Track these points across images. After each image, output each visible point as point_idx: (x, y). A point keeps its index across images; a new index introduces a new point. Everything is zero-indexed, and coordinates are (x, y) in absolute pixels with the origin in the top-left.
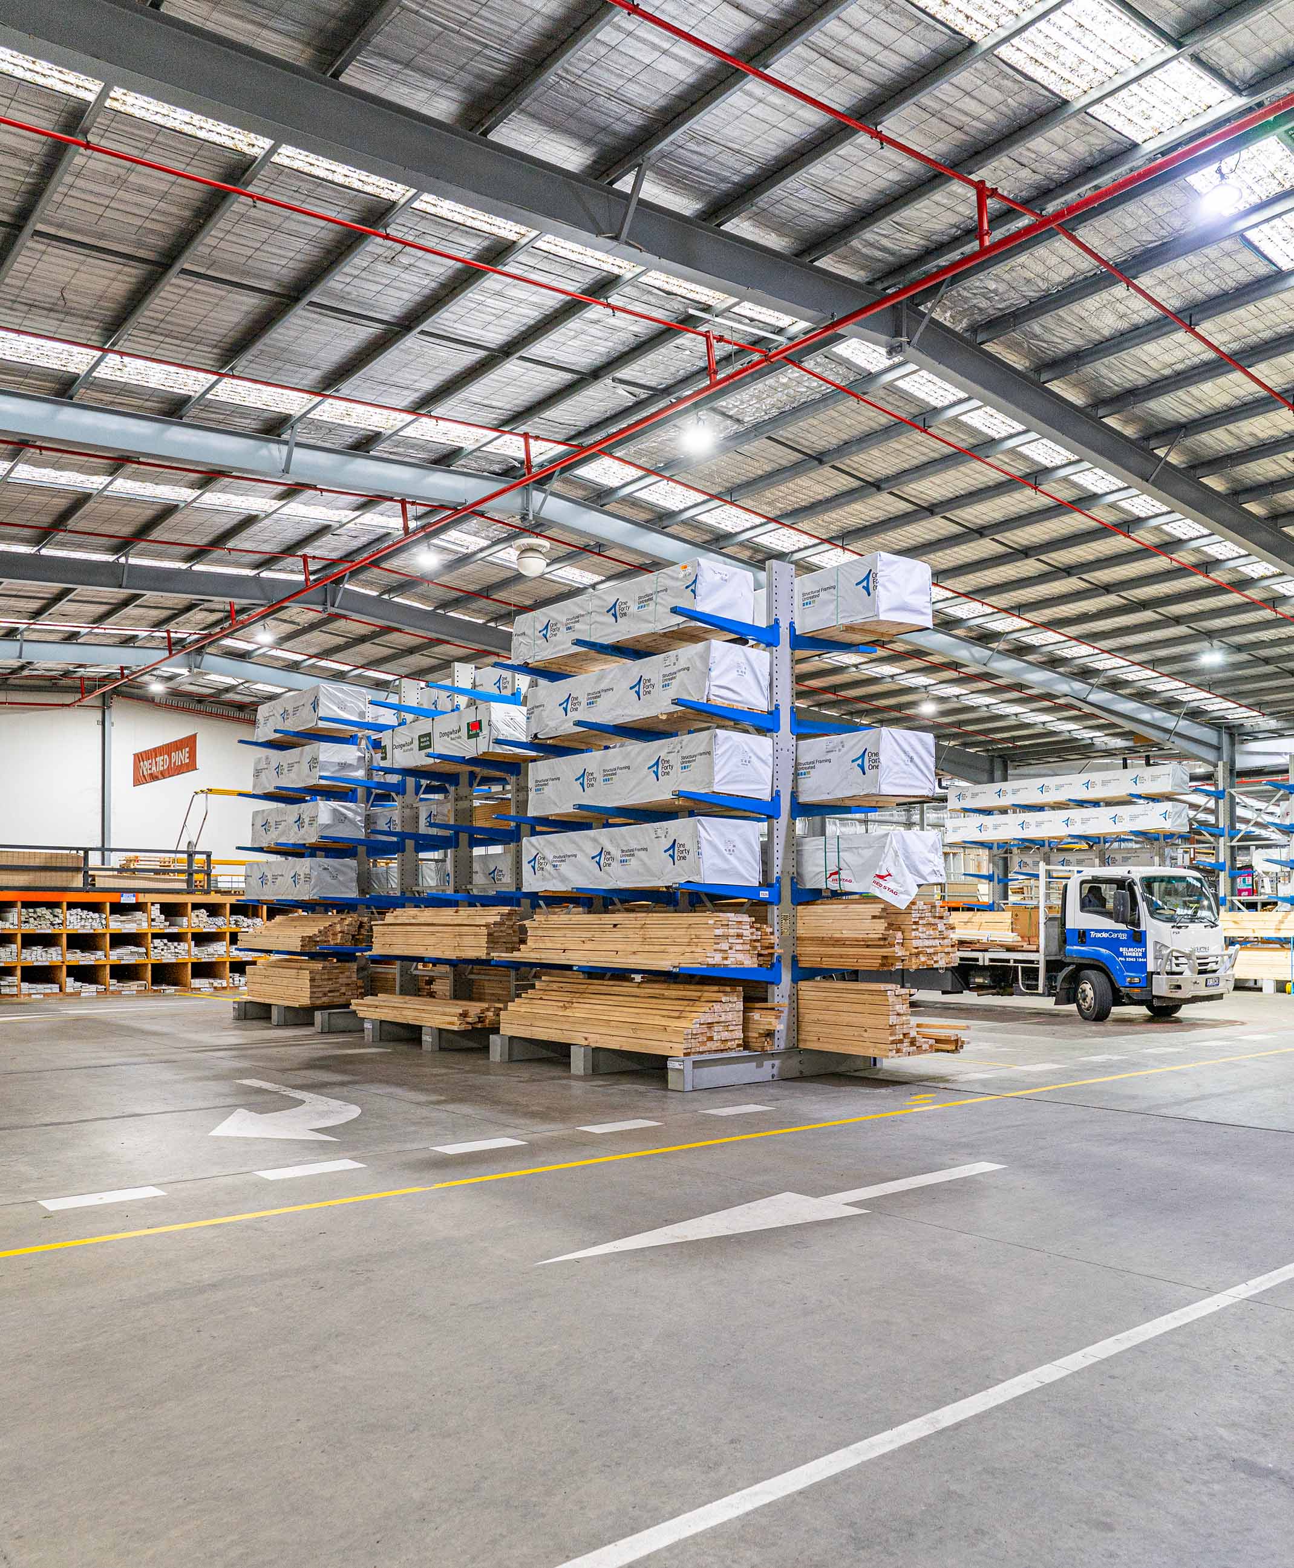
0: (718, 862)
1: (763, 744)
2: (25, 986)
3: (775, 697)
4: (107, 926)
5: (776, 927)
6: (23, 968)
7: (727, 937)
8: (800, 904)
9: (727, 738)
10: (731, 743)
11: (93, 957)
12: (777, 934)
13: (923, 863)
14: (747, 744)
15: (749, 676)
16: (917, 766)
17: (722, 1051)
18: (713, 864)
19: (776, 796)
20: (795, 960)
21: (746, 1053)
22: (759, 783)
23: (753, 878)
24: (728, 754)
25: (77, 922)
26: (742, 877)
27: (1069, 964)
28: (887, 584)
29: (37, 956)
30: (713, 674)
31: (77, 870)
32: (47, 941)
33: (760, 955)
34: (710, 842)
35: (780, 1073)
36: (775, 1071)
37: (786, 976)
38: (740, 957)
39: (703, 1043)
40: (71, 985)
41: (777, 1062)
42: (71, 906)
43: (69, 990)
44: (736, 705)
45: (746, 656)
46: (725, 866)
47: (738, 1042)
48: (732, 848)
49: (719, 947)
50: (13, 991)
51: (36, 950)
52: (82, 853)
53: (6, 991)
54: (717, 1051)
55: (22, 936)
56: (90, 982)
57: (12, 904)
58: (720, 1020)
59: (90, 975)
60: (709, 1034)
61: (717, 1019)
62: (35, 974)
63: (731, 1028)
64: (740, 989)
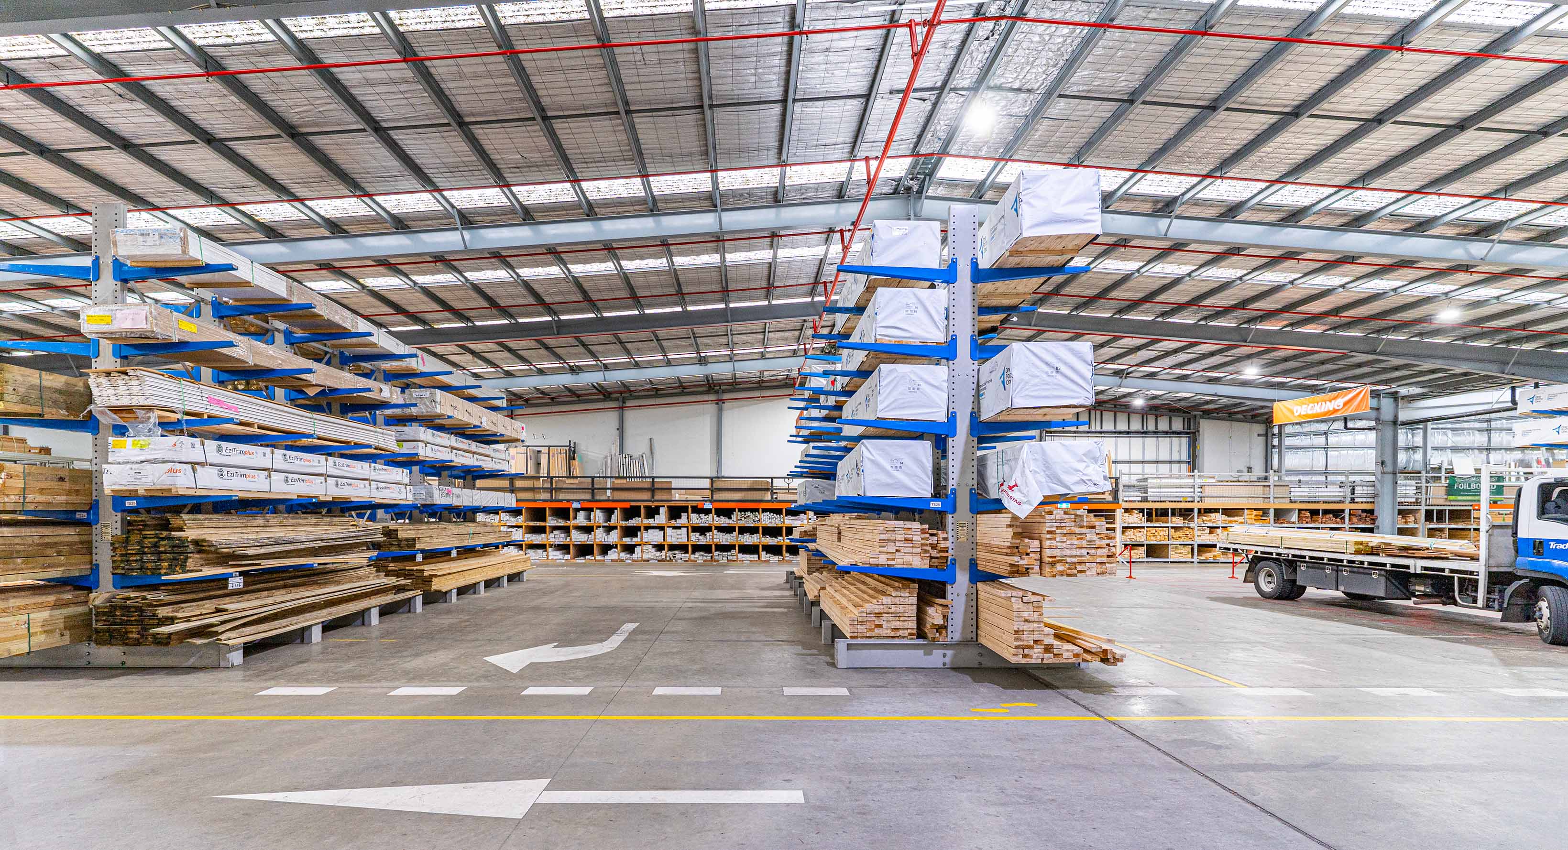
0: (884, 478)
1: (940, 373)
2: (740, 556)
3: (951, 328)
4: (783, 522)
5: (951, 533)
6: (739, 546)
7: (894, 541)
8: (979, 513)
9: (891, 371)
10: (895, 375)
11: (776, 540)
12: (951, 539)
13: (1067, 472)
14: (915, 373)
15: (921, 314)
16: (1066, 376)
17: (893, 637)
18: (877, 480)
19: (952, 418)
20: (973, 564)
21: (921, 641)
22: (932, 407)
23: (924, 489)
24: (893, 385)
25: (768, 520)
26: (909, 489)
27: (1520, 578)
28: (1031, 201)
29: (748, 539)
30: (879, 317)
31: (767, 490)
32: (753, 530)
33: (931, 558)
34: (873, 462)
35: (952, 662)
36: (947, 660)
37: (962, 578)
38: (908, 558)
39: (871, 630)
40: (764, 555)
41: (950, 653)
42: (764, 510)
43: (763, 559)
44: (904, 341)
45: (915, 294)
46: (890, 481)
47: (909, 631)
48: (899, 465)
49: (884, 549)
50: (735, 558)
51: (747, 536)
52: (769, 480)
53: (730, 558)
54: (887, 637)
55: (739, 527)
56: (775, 554)
57: (734, 510)
58: (890, 611)
59: (775, 550)
60: (877, 623)
61: (886, 610)
62: (746, 549)
63: (902, 619)
64: (912, 585)
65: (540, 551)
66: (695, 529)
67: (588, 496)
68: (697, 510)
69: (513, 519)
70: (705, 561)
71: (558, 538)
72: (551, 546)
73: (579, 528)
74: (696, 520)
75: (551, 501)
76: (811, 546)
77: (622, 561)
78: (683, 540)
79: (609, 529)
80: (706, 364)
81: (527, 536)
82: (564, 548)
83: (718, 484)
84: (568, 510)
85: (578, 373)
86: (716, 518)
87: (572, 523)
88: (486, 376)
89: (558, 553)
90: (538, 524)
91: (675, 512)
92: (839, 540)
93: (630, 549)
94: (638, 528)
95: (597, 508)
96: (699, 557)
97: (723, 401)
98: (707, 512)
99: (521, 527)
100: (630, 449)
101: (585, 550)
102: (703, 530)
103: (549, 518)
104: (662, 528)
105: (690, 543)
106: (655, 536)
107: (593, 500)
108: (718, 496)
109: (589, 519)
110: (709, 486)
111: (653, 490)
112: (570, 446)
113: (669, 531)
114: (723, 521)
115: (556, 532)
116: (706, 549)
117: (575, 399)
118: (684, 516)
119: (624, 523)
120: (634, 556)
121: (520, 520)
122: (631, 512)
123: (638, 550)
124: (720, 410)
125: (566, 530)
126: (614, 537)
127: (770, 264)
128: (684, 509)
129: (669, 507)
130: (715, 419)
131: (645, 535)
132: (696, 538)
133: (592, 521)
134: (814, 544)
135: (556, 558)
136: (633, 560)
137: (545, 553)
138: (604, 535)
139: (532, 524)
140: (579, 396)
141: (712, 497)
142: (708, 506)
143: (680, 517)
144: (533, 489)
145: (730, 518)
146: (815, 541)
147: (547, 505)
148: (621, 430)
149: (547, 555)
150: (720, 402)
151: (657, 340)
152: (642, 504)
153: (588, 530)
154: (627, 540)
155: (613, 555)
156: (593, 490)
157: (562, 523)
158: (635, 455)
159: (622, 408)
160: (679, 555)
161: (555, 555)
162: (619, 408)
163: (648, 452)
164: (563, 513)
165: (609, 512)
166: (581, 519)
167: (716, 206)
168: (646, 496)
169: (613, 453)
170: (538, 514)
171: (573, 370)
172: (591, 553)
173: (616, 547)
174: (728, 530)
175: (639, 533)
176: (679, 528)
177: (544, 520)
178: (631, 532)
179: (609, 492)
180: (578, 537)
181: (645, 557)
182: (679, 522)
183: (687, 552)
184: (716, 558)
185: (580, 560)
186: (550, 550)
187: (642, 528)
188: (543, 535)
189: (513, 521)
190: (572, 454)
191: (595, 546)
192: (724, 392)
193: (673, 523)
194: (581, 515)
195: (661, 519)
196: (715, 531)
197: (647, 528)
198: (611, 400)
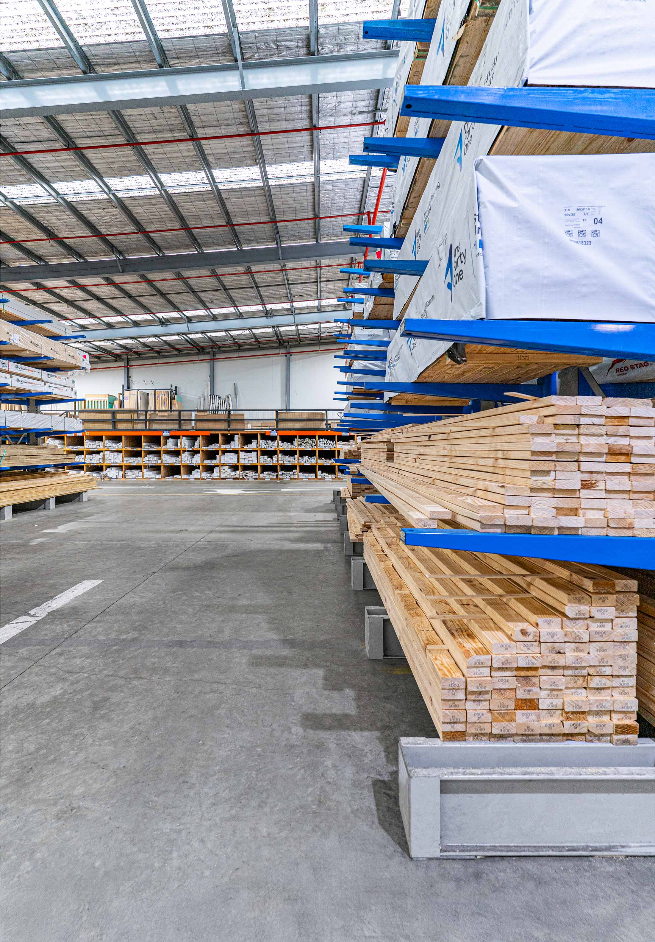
0: (545, 266)
2: (301, 474)
4: (336, 447)
6: (300, 466)
11: (330, 461)
25: (323, 445)
29: (307, 461)
31: (322, 420)
32: (311, 454)
40: (320, 474)
42: (320, 437)
43: (319, 477)
46: (562, 272)
47: (617, 719)
48: (589, 226)
49: (546, 481)
50: (296, 476)
51: (306, 458)
52: (324, 412)
53: (292, 476)
54: (551, 736)
55: (300, 451)
56: (329, 473)
57: (295, 437)
58: (561, 661)
59: (329, 470)
60: (521, 694)
61: (550, 659)
62: (305, 469)
63: (595, 682)
64: (621, 583)
65: (136, 472)
66: (265, 453)
67: (176, 427)
68: (265, 437)
69: (114, 445)
70: (271, 479)
71: (152, 460)
72: (145, 467)
73: (168, 452)
74: (264, 445)
75: (146, 430)
76: (353, 468)
77: (203, 479)
78: (254, 462)
79: (194, 453)
80: (272, 317)
81: (126, 459)
82: (156, 469)
83: (282, 416)
84: (159, 438)
85: (167, 325)
86: (281, 443)
87: (162, 448)
88: (92, 328)
89: (151, 473)
90: (135, 449)
91: (248, 439)
92: (390, 458)
93: (210, 469)
94: (217, 453)
95: (184, 436)
96: (267, 476)
97: (290, 354)
98: (274, 439)
99: (121, 452)
100: (218, 391)
101: (174, 470)
102: (270, 454)
103: (144, 444)
104: (236, 452)
105: (259, 465)
106: (231, 459)
107: (180, 429)
108: (282, 425)
109: (177, 445)
110: (274, 417)
111: (229, 421)
112: (171, 389)
113: (242, 454)
114: (287, 446)
115: (149, 456)
116: (273, 469)
117: (176, 353)
118: (254, 442)
119: (205, 448)
120: (214, 476)
121: (121, 446)
122: (212, 439)
123: (216, 470)
124: (288, 362)
125: (158, 453)
126: (197, 460)
127: (313, 184)
128: (255, 437)
129: (242, 435)
130: (284, 367)
131: (222, 458)
132: (265, 460)
133: (179, 446)
134: (357, 465)
135: (149, 477)
136: (213, 479)
137: (141, 473)
138: (189, 458)
139: (130, 449)
140: (178, 350)
141: (277, 426)
142: (274, 434)
143: (251, 443)
144: (131, 421)
145: (292, 443)
146: (358, 462)
147: (142, 434)
148: (212, 377)
149: (143, 475)
150: (288, 354)
151: (225, 289)
152: (220, 433)
153: (176, 453)
154: (208, 462)
155: (196, 474)
156: (180, 421)
157: (154, 448)
158: (223, 397)
159: (212, 360)
160: (251, 474)
161: (149, 474)
162: (210, 359)
163: (233, 394)
164: (156, 440)
165: (194, 439)
166: (170, 445)
167: (236, 61)
168: (224, 426)
169: (205, 395)
170: (136, 441)
171: (163, 323)
172: (178, 473)
173: (199, 468)
174: (291, 453)
175: (217, 457)
176: (250, 452)
177: (140, 446)
178: (212, 455)
179: (193, 423)
180: (168, 460)
181: (222, 476)
182: (250, 447)
183: (257, 472)
184: (281, 477)
185: (170, 479)
186: (145, 470)
187: (220, 452)
188: (139, 459)
189: (115, 446)
190: (173, 394)
191: (182, 468)
192: (291, 347)
193: (245, 448)
194: (171, 442)
195: (236, 444)
196: (280, 455)
197: (224, 452)
198: (204, 354)
